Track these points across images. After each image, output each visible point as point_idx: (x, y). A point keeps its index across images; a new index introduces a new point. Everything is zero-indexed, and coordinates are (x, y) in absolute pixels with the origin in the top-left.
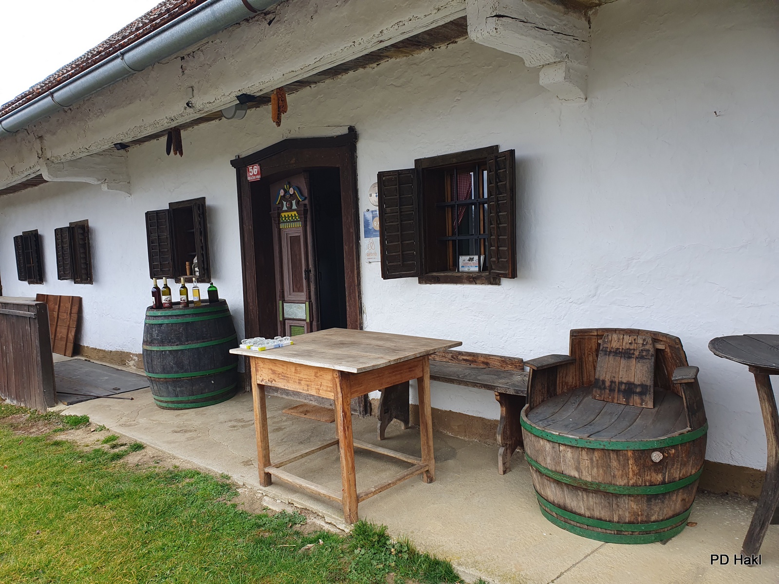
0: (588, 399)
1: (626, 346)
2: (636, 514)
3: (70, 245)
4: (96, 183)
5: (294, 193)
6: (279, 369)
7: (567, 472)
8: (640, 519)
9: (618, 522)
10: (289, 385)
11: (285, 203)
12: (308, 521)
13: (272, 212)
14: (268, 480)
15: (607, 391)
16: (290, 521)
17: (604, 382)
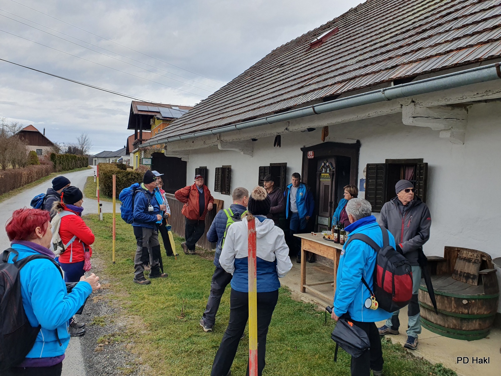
0: (450, 279)
1: (469, 257)
2: (455, 325)
3: (222, 176)
4: (239, 151)
5: (329, 165)
6: (313, 245)
7: (427, 303)
8: (457, 328)
9: (448, 327)
10: (316, 252)
11: (324, 169)
12: (319, 307)
13: (317, 173)
14: (304, 290)
15: (458, 275)
16: (311, 305)
17: (457, 271)
